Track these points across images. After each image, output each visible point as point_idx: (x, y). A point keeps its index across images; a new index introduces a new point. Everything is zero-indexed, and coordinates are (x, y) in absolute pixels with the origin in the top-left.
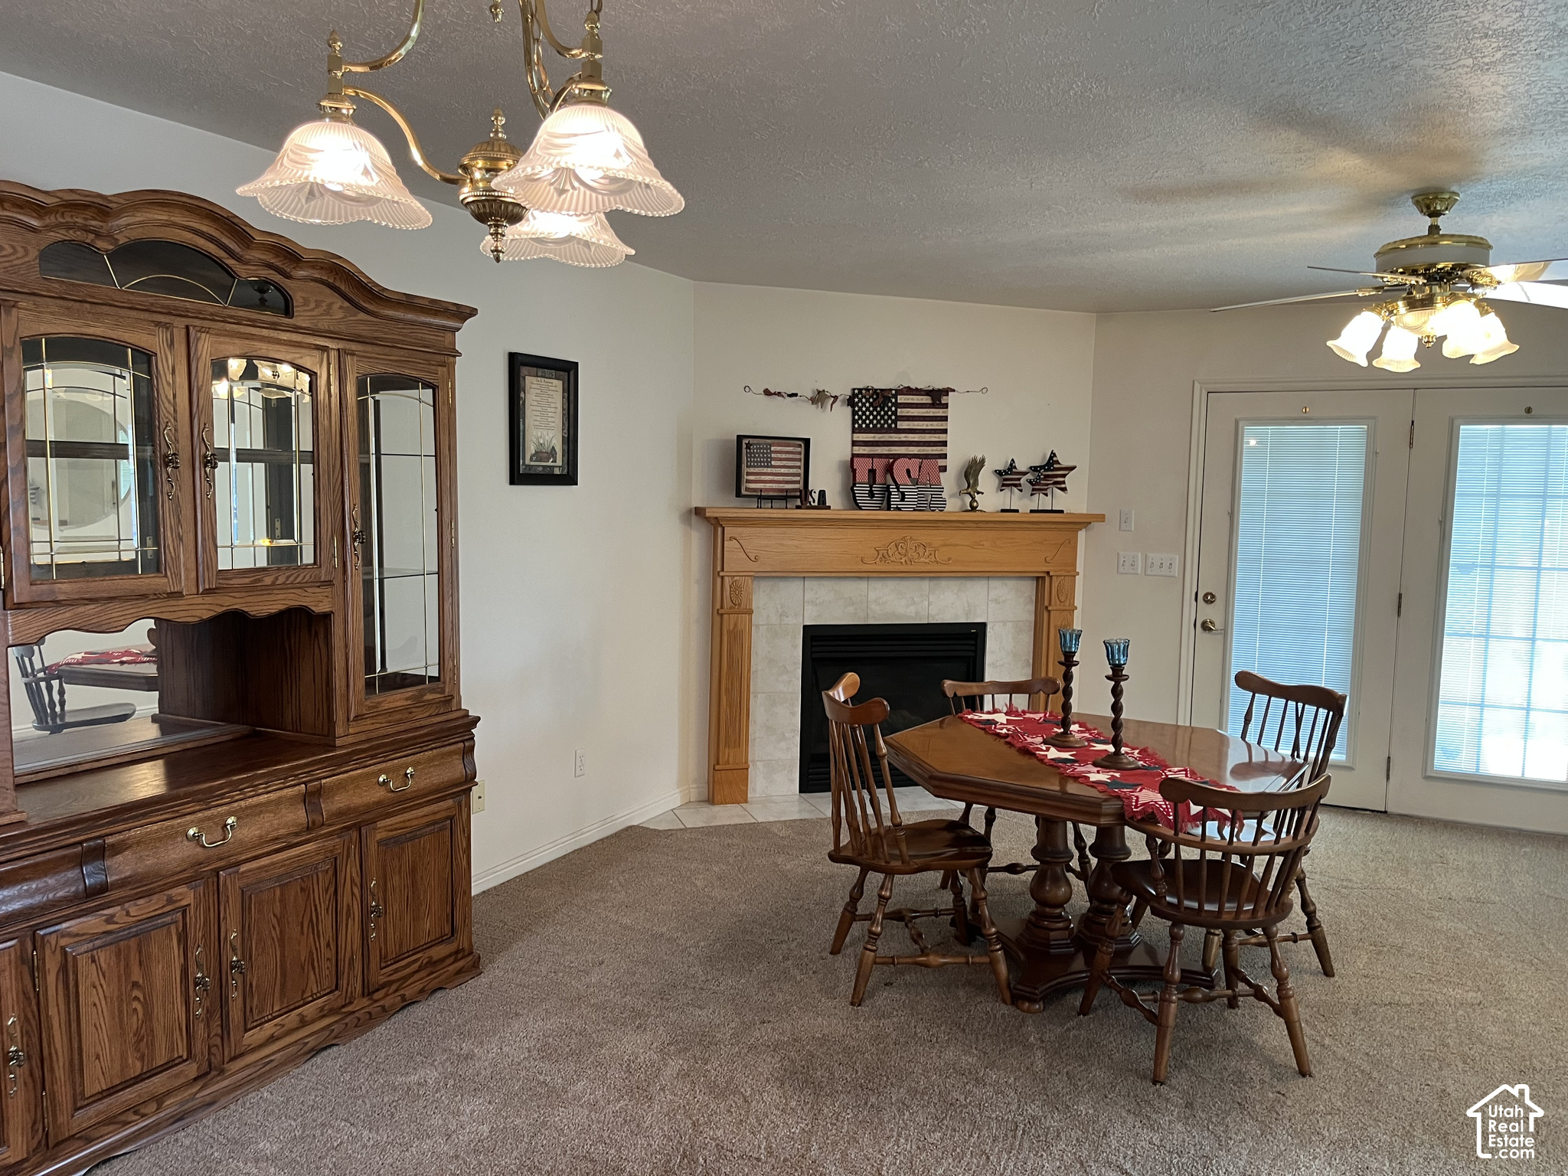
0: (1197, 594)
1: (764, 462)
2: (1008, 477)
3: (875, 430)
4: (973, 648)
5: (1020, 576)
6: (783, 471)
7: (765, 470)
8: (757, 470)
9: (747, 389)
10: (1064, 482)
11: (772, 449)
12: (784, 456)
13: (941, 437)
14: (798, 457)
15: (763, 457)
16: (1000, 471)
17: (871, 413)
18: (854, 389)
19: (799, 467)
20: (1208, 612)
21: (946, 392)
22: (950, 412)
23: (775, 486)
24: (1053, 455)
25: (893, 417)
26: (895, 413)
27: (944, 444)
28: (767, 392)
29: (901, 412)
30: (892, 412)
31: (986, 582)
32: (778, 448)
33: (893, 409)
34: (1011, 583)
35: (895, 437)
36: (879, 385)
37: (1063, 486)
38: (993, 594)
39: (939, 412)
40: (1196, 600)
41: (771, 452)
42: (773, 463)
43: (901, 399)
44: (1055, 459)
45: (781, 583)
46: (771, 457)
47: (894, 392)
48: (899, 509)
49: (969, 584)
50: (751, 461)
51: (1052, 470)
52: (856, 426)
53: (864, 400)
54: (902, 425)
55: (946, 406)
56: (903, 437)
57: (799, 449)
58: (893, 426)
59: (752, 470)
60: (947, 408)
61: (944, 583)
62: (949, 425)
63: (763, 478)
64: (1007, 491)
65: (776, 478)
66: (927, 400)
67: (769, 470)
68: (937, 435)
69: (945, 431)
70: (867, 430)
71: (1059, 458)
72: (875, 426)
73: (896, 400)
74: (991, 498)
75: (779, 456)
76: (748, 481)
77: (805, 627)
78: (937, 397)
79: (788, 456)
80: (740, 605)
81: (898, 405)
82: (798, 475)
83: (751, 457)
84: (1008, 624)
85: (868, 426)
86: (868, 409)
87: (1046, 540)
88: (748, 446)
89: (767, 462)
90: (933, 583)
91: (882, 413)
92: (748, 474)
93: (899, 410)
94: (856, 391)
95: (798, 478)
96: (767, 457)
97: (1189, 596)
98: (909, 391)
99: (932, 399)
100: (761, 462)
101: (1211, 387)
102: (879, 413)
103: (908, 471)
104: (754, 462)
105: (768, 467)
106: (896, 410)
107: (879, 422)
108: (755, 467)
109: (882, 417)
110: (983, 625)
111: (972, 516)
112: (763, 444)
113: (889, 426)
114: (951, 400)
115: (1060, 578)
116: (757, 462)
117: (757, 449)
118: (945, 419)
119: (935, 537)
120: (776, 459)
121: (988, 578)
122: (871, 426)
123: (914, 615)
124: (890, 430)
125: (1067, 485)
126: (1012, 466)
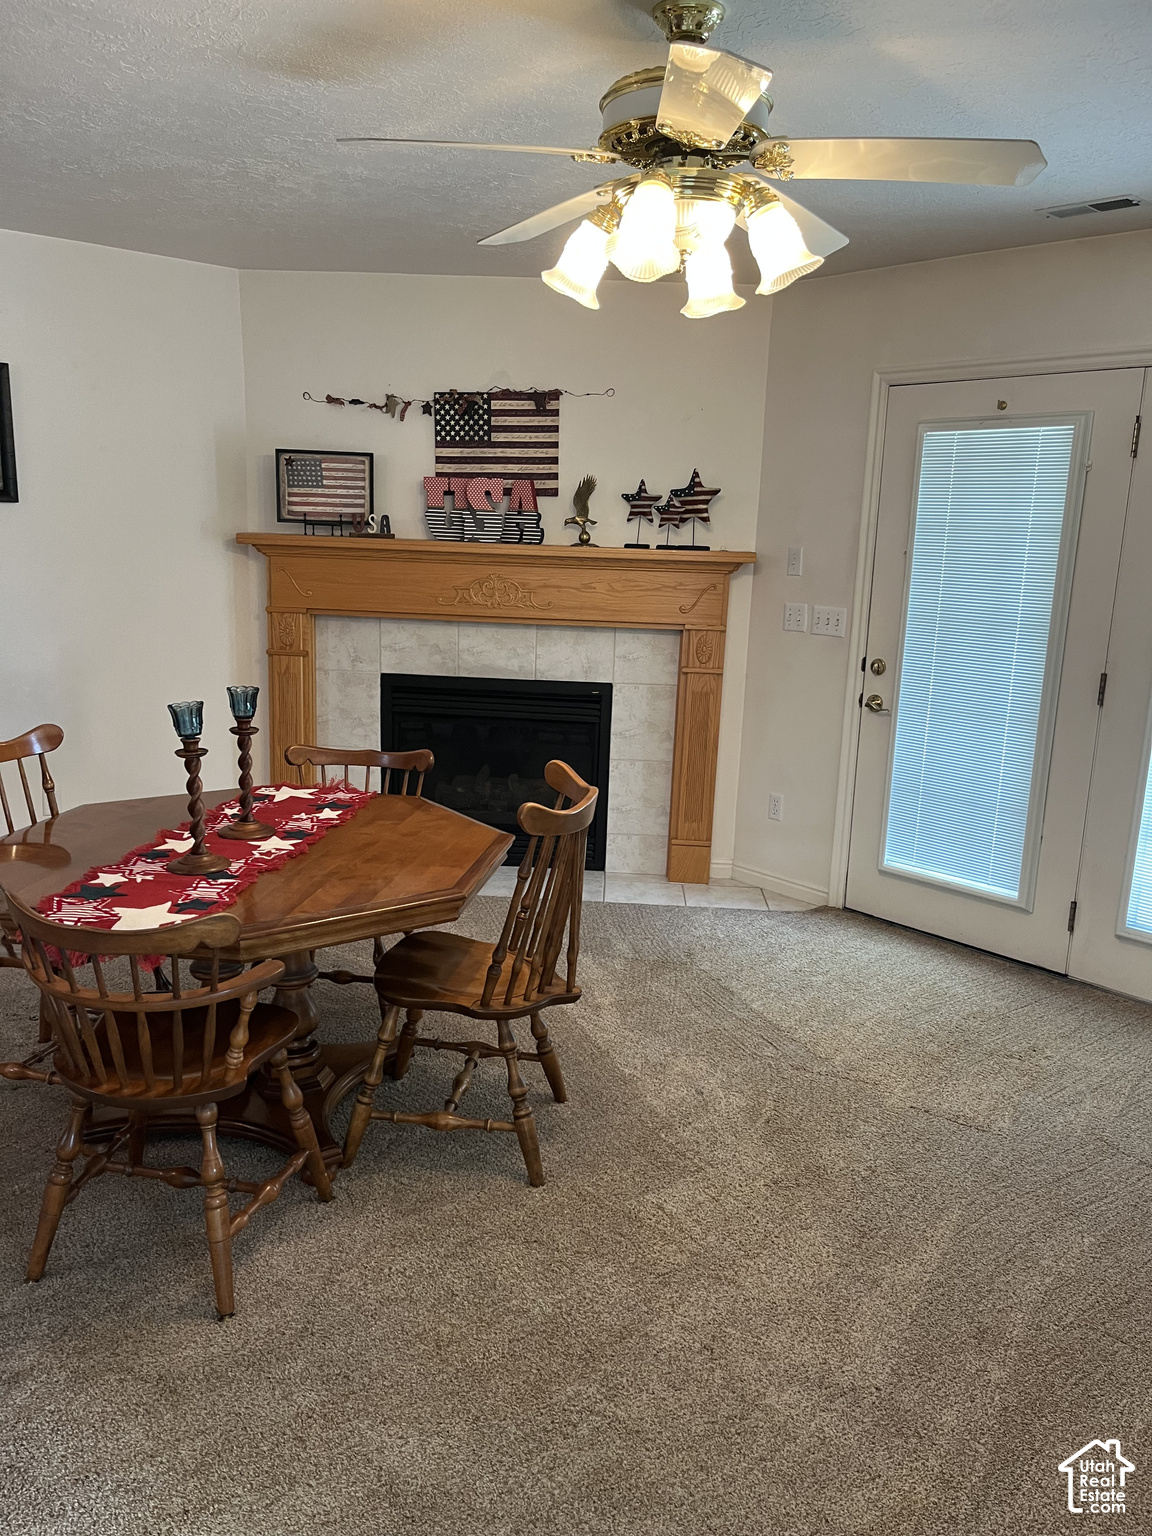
0: (864, 660)
1: (312, 481)
2: (639, 503)
3: (462, 444)
4: (597, 713)
5: (656, 629)
6: (339, 491)
7: (314, 491)
8: (302, 490)
9: (307, 396)
10: (706, 511)
11: (323, 465)
12: (340, 474)
13: (550, 453)
14: (361, 475)
15: (311, 476)
16: (627, 495)
17: (457, 423)
18: (435, 394)
19: (363, 488)
20: (875, 686)
21: (556, 395)
22: (562, 421)
23: (328, 509)
24: (696, 474)
25: (486, 428)
26: (488, 422)
27: (555, 461)
28: (330, 400)
29: (495, 421)
30: (485, 421)
31: (613, 634)
32: (332, 465)
33: (486, 417)
34: (646, 638)
35: (489, 452)
36: (465, 386)
37: (705, 515)
38: (620, 650)
39: (547, 421)
40: (863, 669)
41: (322, 469)
42: (325, 482)
43: (496, 405)
44: (697, 480)
45: (352, 623)
46: (321, 476)
47: (485, 396)
48: (477, 540)
49: (589, 636)
50: (294, 480)
51: (692, 495)
52: (439, 438)
53: (447, 407)
54: (497, 437)
55: (556, 413)
56: (499, 452)
57: (361, 467)
58: (486, 438)
59: (295, 490)
60: (557, 415)
61: (555, 633)
62: (562, 437)
63: (311, 499)
64: (636, 521)
65: (330, 500)
66: (529, 405)
67: (320, 491)
68: (545, 450)
69: (555, 445)
70: (453, 444)
71: (703, 479)
72: (462, 438)
73: (489, 406)
74: (613, 529)
75: (334, 474)
76: (291, 503)
77: (383, 675)
78: (544, 402)
79: (345, 474)
80: (291, 645)
81: (491, 413)
82: (363, 497)
83: (293, 475)
84: (641, 687)
85: (453, 438)
86: (452, 418)
87: (681, 584)
88: (289, 462)
89: (317, 481)
90: (542, 632)
91: (471, 422)
92: (290, 495)
93: (493, 419)
94: (437, 396)
95: (361, 501)
96: (316, 476)
97: (855, 663)
98: (507, 395)
99: (536, 405)
100: (308, 481)
101: (896, 378)
102: (467, 423)
103: (488, 493)
104: (299, 481)
105: (318, 487)
106: (489, 419)
107: (467, 433)
108: (300, 486)
109: (472, 428)
110: (610, 686)
111: (584, 551)
112: (309, 460)
113: (481, 438)
114: (563, 404)
115: (701, 634)
116: (302, 480)
117: (302, 466)
118: (555, 429)
119: (534, 576)
120: (328, 478)
121: (615, 629)
122: (457, 438)
123: (517, 669)
124: (482, 444)
125: (711, 514)
126: (642, 489)
